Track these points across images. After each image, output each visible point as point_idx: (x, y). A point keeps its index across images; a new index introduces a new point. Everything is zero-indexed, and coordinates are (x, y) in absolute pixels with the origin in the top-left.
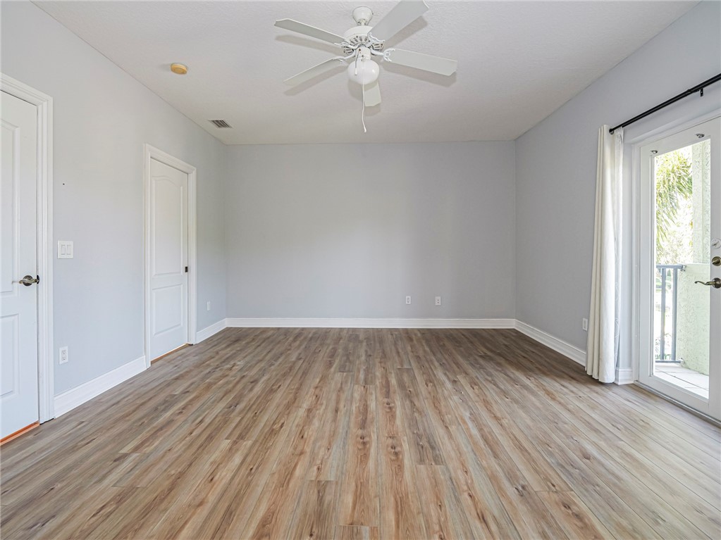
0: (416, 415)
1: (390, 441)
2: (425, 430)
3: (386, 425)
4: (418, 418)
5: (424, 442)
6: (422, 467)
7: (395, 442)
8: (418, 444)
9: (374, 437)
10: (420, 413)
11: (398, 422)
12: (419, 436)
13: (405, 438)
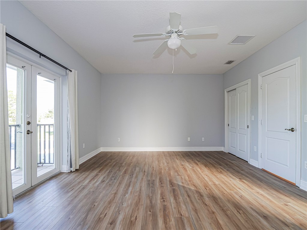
0: (151, 195)
1: (163, 185)
2: (149, 189)
3: (164, 190)
4: (151, 193)
5: (151, 185)
6: (154, 179)
7: (161, 185)
8: (153, 185)
9: (169, 186)
10: (149, 196)
11: (159, 192)
12: (152, 187)
13: (157, 186)
